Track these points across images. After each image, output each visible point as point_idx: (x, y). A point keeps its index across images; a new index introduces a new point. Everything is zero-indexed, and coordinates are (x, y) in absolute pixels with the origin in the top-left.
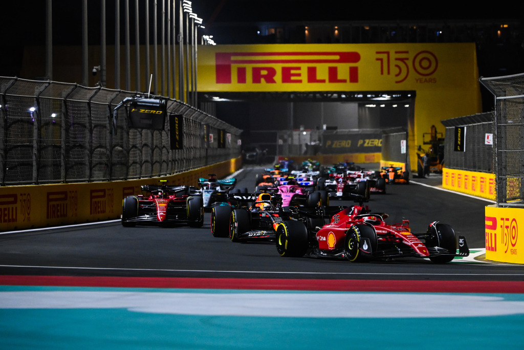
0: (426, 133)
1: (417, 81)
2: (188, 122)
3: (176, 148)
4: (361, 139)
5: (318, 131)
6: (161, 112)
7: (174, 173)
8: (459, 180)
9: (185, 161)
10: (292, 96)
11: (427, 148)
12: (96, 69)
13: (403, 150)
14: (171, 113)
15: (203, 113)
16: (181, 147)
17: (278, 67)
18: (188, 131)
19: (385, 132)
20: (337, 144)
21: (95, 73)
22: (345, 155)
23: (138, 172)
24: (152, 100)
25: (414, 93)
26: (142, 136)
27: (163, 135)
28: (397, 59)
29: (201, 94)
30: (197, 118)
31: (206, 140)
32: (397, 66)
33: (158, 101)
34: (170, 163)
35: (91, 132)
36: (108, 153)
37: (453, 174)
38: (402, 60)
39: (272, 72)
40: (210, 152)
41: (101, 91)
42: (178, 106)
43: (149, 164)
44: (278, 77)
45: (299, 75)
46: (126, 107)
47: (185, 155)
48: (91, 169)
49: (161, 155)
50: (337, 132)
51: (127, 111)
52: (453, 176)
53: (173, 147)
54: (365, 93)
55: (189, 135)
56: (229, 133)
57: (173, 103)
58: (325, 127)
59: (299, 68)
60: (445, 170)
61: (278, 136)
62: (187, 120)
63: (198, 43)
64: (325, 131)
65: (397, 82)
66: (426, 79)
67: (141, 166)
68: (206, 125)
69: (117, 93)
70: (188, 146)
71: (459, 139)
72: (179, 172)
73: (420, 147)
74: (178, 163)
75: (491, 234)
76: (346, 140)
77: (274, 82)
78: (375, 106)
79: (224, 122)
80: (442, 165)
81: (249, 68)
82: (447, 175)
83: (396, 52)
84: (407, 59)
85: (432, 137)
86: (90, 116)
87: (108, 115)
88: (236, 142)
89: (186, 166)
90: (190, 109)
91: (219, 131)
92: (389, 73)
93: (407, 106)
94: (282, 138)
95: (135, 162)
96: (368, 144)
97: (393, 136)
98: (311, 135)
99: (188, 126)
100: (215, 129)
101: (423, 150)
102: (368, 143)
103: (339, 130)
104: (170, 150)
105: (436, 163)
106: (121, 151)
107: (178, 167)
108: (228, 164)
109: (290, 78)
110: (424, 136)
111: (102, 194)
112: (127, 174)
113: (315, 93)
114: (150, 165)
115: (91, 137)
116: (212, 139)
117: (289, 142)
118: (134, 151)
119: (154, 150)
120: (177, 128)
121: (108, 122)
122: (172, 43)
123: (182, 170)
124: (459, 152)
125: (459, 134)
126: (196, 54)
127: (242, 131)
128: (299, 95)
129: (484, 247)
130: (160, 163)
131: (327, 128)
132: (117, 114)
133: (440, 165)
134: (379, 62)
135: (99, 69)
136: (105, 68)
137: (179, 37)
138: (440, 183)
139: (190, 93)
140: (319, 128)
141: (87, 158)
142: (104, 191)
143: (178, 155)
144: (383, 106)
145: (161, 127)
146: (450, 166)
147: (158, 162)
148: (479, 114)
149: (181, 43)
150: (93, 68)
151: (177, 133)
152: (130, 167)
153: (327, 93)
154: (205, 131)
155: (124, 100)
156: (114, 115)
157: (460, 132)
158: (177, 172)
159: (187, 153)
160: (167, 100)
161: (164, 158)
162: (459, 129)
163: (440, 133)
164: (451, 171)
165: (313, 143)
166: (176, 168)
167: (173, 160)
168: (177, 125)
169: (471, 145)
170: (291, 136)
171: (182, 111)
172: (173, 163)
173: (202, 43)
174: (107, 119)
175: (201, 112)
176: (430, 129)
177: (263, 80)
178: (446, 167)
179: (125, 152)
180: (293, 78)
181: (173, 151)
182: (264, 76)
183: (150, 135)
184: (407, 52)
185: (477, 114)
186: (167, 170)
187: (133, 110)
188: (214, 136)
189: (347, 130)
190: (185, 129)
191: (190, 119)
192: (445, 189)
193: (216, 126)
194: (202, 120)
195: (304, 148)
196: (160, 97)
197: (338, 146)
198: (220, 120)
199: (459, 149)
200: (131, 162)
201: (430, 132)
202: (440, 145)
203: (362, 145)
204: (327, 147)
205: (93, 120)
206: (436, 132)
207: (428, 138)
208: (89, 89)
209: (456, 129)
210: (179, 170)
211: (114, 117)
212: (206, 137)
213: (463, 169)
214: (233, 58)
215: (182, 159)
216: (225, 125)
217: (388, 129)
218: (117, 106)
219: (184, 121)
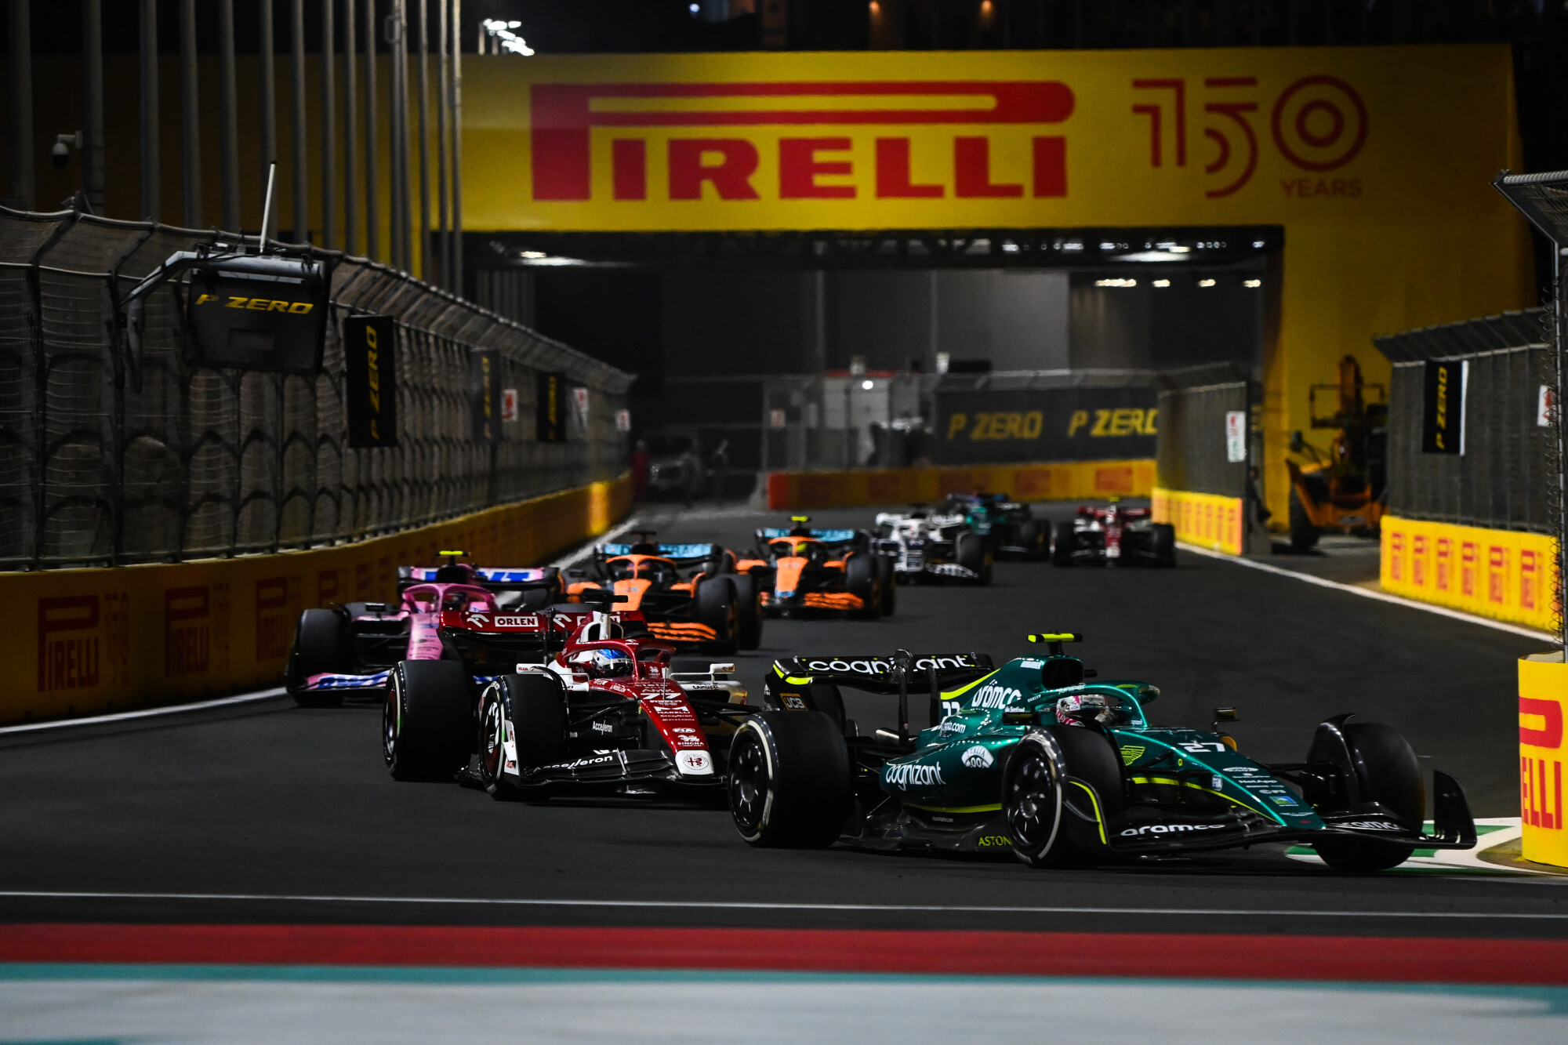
0: (1322, 386)
1: (1288, 188)
2: (419, 343)
3: (371, 443)
4: (1081, 408)
5: (916, 378)
6: (309, 306)
7: (363, 538)
8: (1442, 560)
9: (406, 490)
10: (820, 247)
11: (1326, 440)
12: (64, 142)
13: (1237, 449)
14: (352, 311)
15: (477, 312)
16: (389, 438)
17: (766, 140)
18: (417, 379)
19: (1167, 383)
20: (989, 427)
21: (60, 160)
22: (1018, 467)
23: (225, 531)
24: (276, 262)
25: (1275, 236)
26: (239, 395)
27: (319, 394)
28: (1211, 108)
29: (477, 241)
30: (453, 329)
31: (488, 410)
32: (1211, 133)
33: (296, 265)
34: (347, 498)
35: (41, 381)
36: (109, 458)
37: (1419, 538)
38: (1231, 110)
39: (743, 157)
40: (507, 457)
41: (78, 227)
42: (378, 285)
43: (266, 501)
44: (766, 176)
45: (844, 168)
46: (177, 288)
47: (407, 467)
48: (41, 521)
49: (312, 469)
50: (988, 383)
51: (179, 301)
52: (1419, 545)
53: (359, 437)
54: (1091, 236)
55: (425, 393)
56: (581, 385)
57: (357, 274)
58: (943, 363)
59: (844, 144)
60: (1390, 524)
61: (767, 401)
62: (416, 336)
63: (463, 50)
64: (945, 379)
65: (1211, 195)
66: (1322, 183)
67: (236, 512)
68: (488, 354)
69: (139, 234)
70: (419, 435)
71: (1442, 409)
72: (386, 531)
73: (1299, 436)
74: (380, 498)
75: (1542, 763)
76: (1024, 409)
77: (750, 194)
78: (1132, 283)
79: (563, 346)
80: (1383, 505)
81: (657, 142)
82: (1397, 541)
83: (1211, 83)
84: (1251, 107)
85: (1344, 399)
86: (35, 321)
87: (108, 315)
88: (612, 421)
89: (412, 510)
90: (425, 297)
91: (542, 378)
92: (1181, 160)
93: (1255, 283)
94: (782, 402)
95: (214, 498)
96: (1107, 426)
97: (1199, 394)
98: (891, 390)
99: (421, 359)
100: (525, 369)
101: (1311, 448)
102: (1108, 423)
103: (997, 374)
104: (350, 451)
105: (1358, 496)
106: (160, 454)
107: (380, 515)
108: (581, 503)
109: (810, 180)
110: (1312, 397)
111: (84, 612)
112: (182, 539)
113: (902, 236)
114: (269, 505)
115: (42, 397)
116: (514, 409)
117: (812, 420)
118: (208, 451)
119: (284, 448)
120: (373, 366)
121: (106, 343)
122: (361, 47)
123: (394, 523)
124: (1441, 458)
125: (1442, 389)
126: (458, 91)
127: (632, 377)
128: (843, 243)
129: (1514, 810)
130: (312, 495)
131: (953, 366)
132: (142, 313)
133: (1376, 507)
134: (1146, 119)
135: (79, 145)
136: (99, 140)
137: (392, 24)
138: (1370, 571)
139: (436, 236)
140: (922, 365)
141: (26, 480)
142: (90, 601)
143: (379, 465)
144: (1163, 283)
145: (308, 364)
146: (1407, 511)
147: (303, 494)
148: (1517, 312)
149: (397, 47)
150: (55, 141)
151: (374, 386)
152: (195, 509)
153: (950, 234)
154: (486, 379)
155: (169, 261)
156: (132, 318)
157: (1443, 380)
158: (375, 533)
159: (414, 460)
160: (331, 263)
161: (325, 478)
162: (1442, 370)
163: (1374, 386)
164: (1411, 528)
165: (898, 425)
166: (374, 516)
167: (360, 488)
168: (372, 356)
169: (1488, 429)
170: (816, 396)
171: (395, 305)
172: (362, 498)
173: (482, 50)
174: (104, 330)
175: (469, 309)
176: (1337, 371)
177: (708, 187)
178: (1393, 514)
179: (173, 457)
180: (821, 180)
181: (358, 453)
182: (713, 173)
183: (269, 392)
184: (1250, 82)
185: (1507, 313)
186: (338, 523)
187: (204, 297)
188: (520, 394)
189: (1031, 374)
190: (406, 371)
191: (427, 335)
192: (1389, 593)
193: (527, 362)
194: (473, 337)
195: (867, 445)
196: (308, 250)
197: (993, 435)
198: (545, 339)
199: (1440, 445)
200: (197, 493)
201: (1337, 380)
202: (1376, 431)
203: (1085, 430)
204: (951, 435)
205: (49, 336)
206: (1358, 380)
207: (1329, 405)
208: (32, 219)
209: (1432, 370)
210: (383, 525)
211: (130, 324)
212: (487, 399)
213: (1454, 522)
214: (597, 105)
215: (395, 484)
216: (569, 358)
217: (1176, 372)
218: (138, 283)
219: (405, 341)
